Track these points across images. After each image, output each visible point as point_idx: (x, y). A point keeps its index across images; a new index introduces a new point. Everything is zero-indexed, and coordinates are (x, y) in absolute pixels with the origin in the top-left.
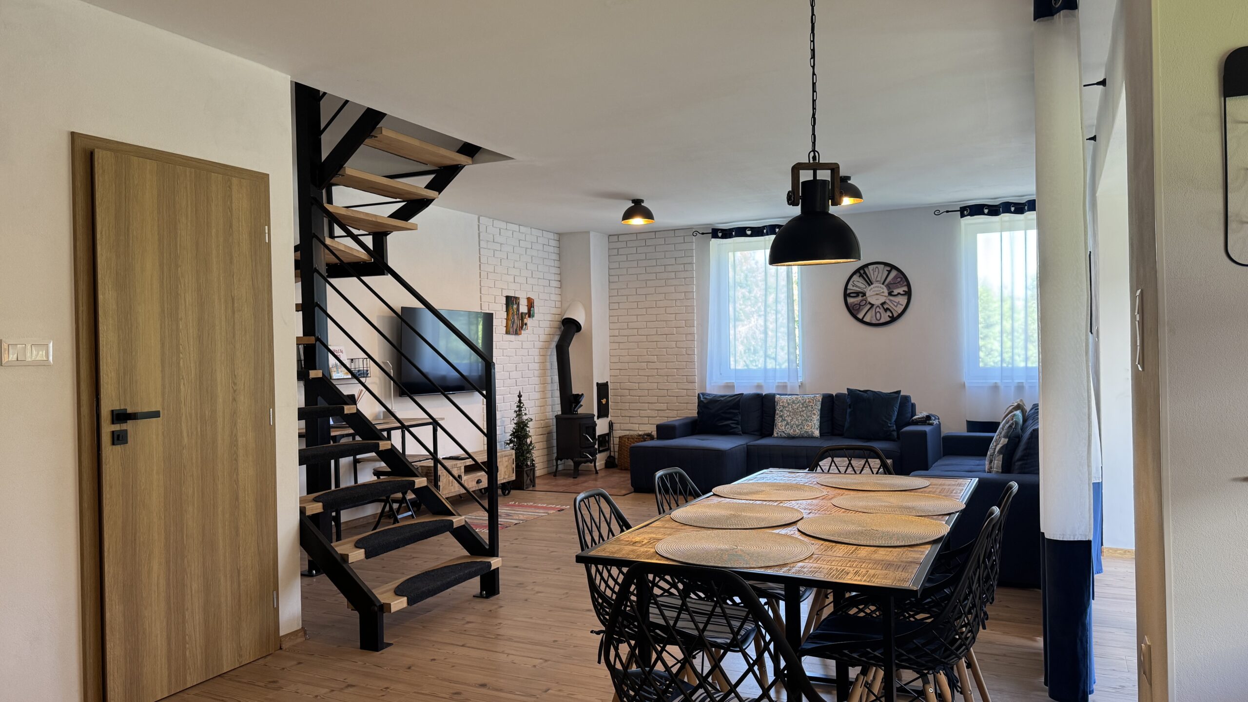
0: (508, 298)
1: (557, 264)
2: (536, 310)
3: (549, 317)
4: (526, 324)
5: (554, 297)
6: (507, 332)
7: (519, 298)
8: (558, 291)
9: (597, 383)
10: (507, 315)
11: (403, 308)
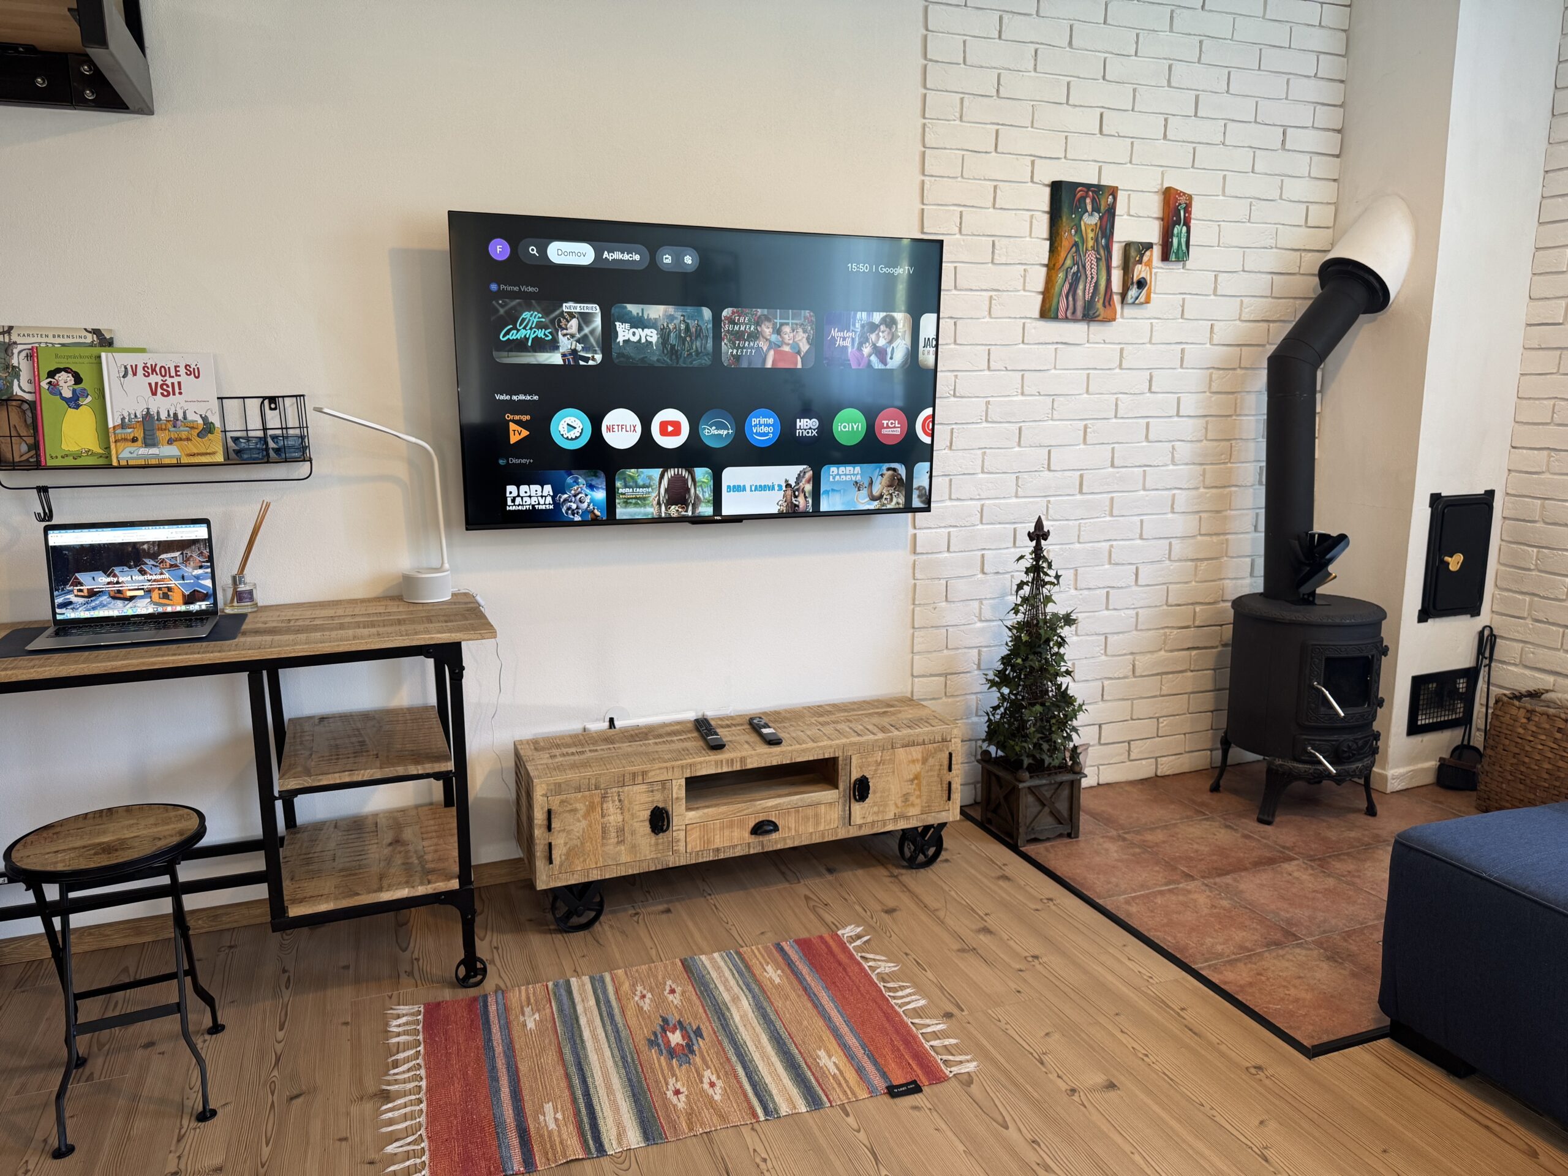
0: (1057, 187)
1: (1329, 67)
2: (1199, 232)
3: (1270, 261)
4: (1141, 284)
5: (1298, 189)
6: (1047, 313)
7: (1113, 191)
8: (1325, 167)
9: (1435, 499)
10: (1053, 250)
11: (454, 217)
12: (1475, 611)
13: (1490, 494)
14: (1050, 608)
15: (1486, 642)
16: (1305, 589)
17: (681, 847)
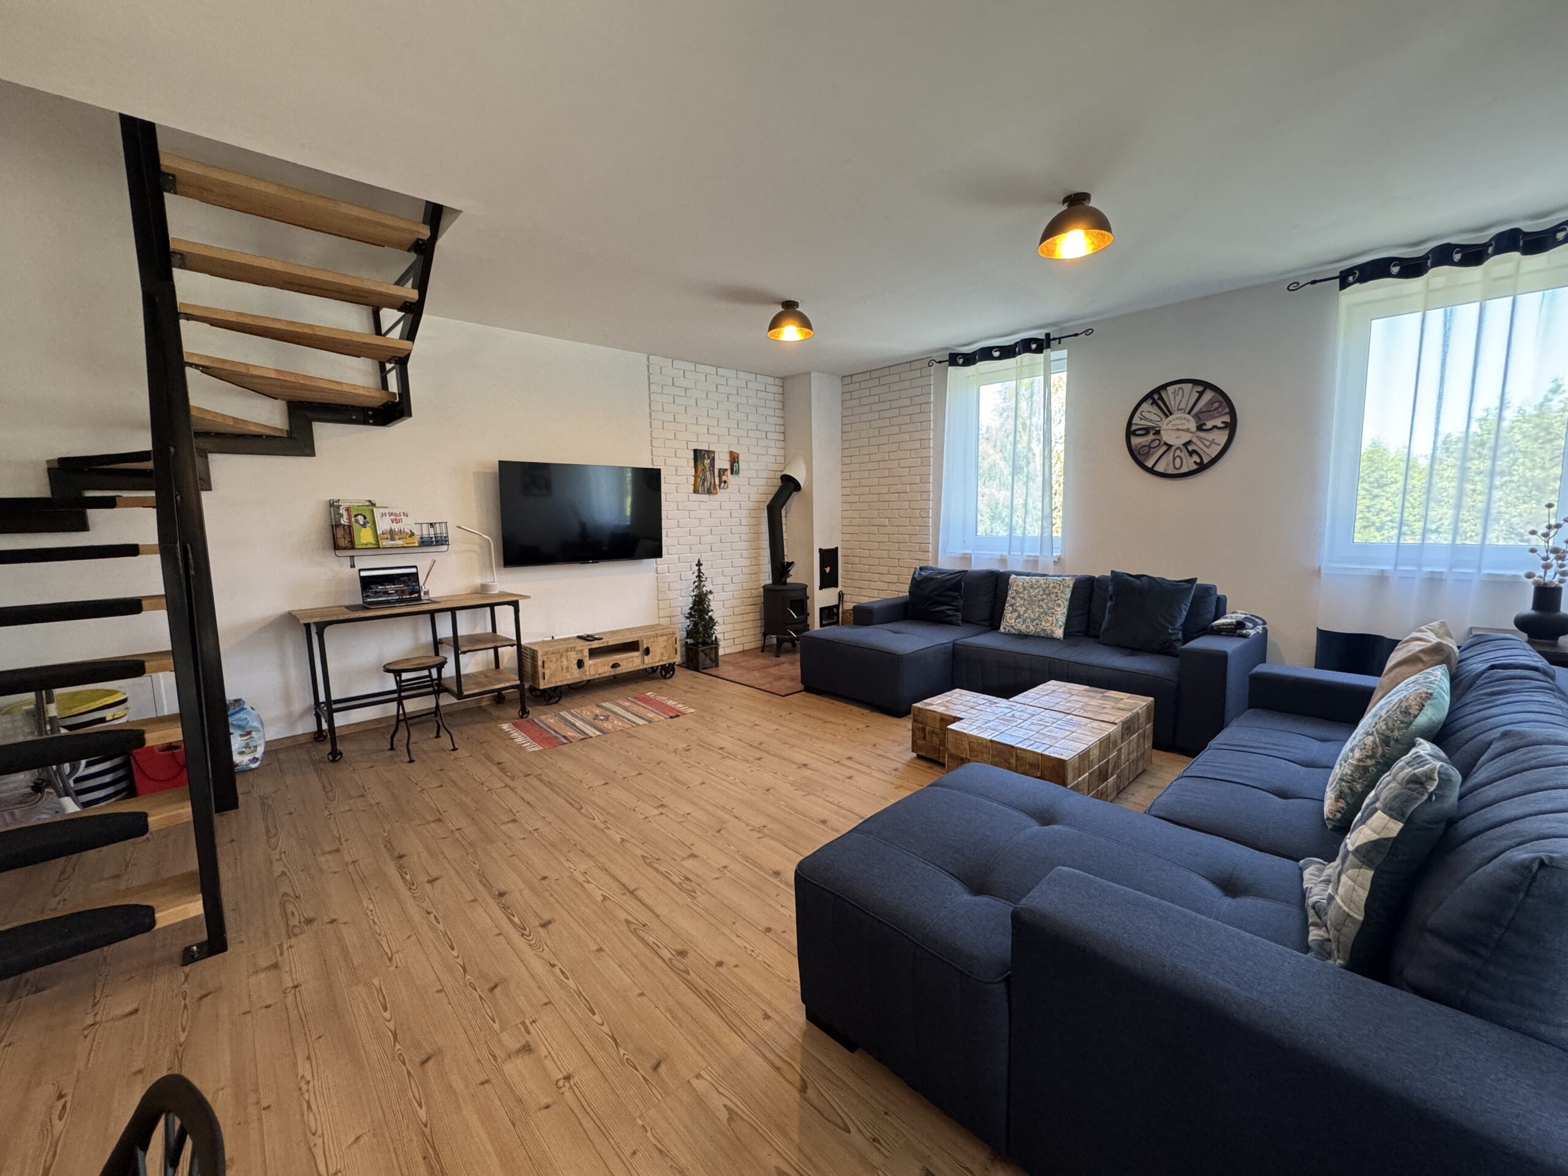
0: (695, 451)
1: (779, 413)
2: (742, 465)
3: (765, 474)
4: (725, 482)
5: (772, 451)
6: (696, 491)
7: (714, 452)
8: (780, 444)
9: (820, 550)
10: (696, 471)
11: (500, 462)
12: (836, 586)
13: (837, 548)
14: (704, 589)
15: (841, 596)
16: (783, 580)
17: (588, 673)
